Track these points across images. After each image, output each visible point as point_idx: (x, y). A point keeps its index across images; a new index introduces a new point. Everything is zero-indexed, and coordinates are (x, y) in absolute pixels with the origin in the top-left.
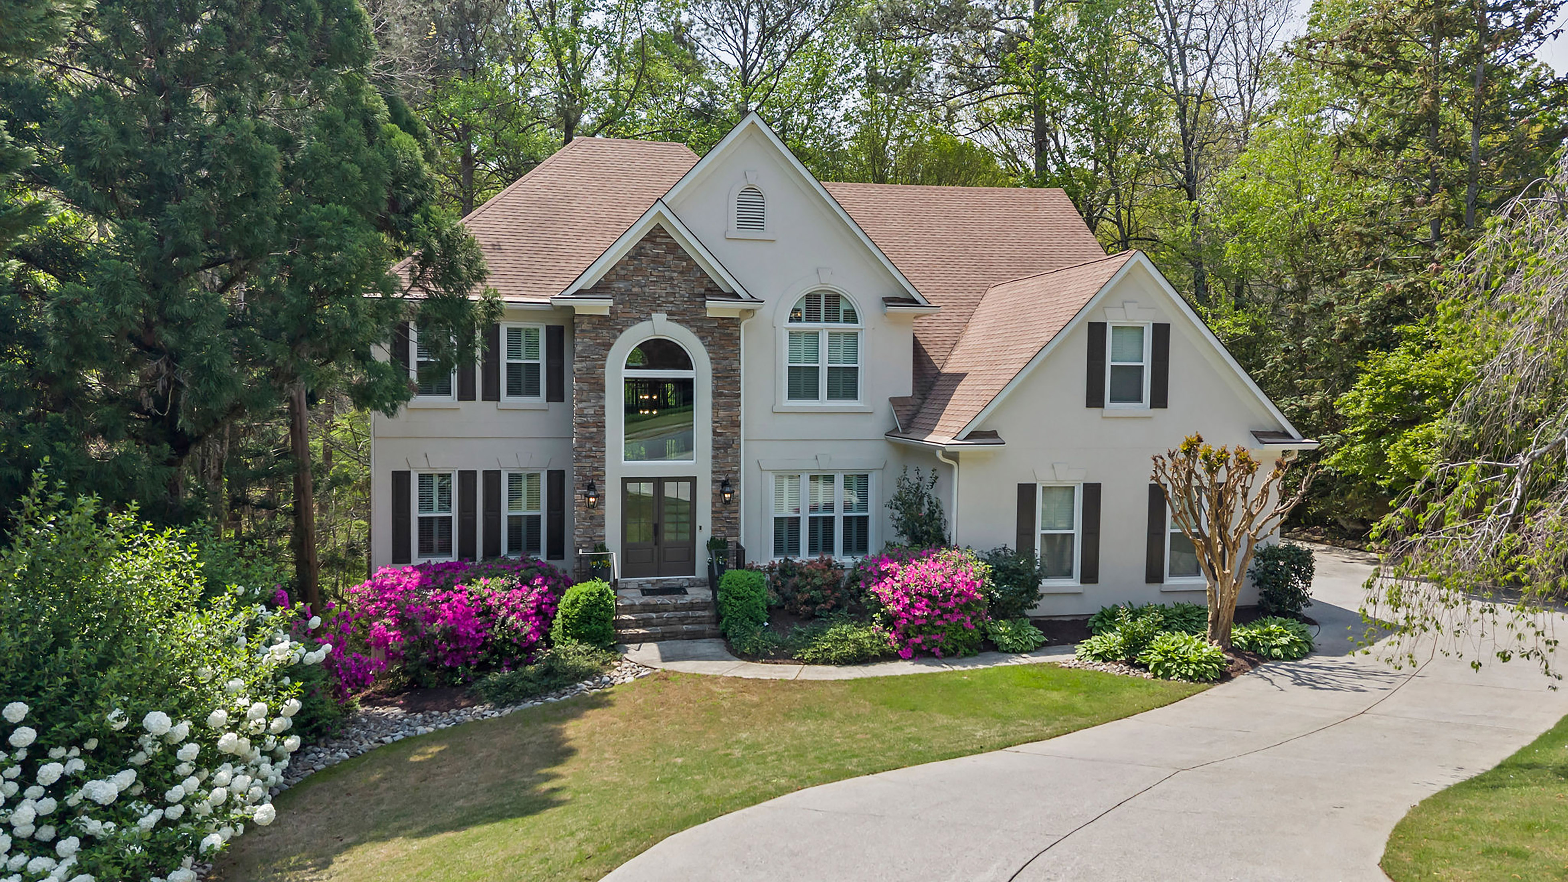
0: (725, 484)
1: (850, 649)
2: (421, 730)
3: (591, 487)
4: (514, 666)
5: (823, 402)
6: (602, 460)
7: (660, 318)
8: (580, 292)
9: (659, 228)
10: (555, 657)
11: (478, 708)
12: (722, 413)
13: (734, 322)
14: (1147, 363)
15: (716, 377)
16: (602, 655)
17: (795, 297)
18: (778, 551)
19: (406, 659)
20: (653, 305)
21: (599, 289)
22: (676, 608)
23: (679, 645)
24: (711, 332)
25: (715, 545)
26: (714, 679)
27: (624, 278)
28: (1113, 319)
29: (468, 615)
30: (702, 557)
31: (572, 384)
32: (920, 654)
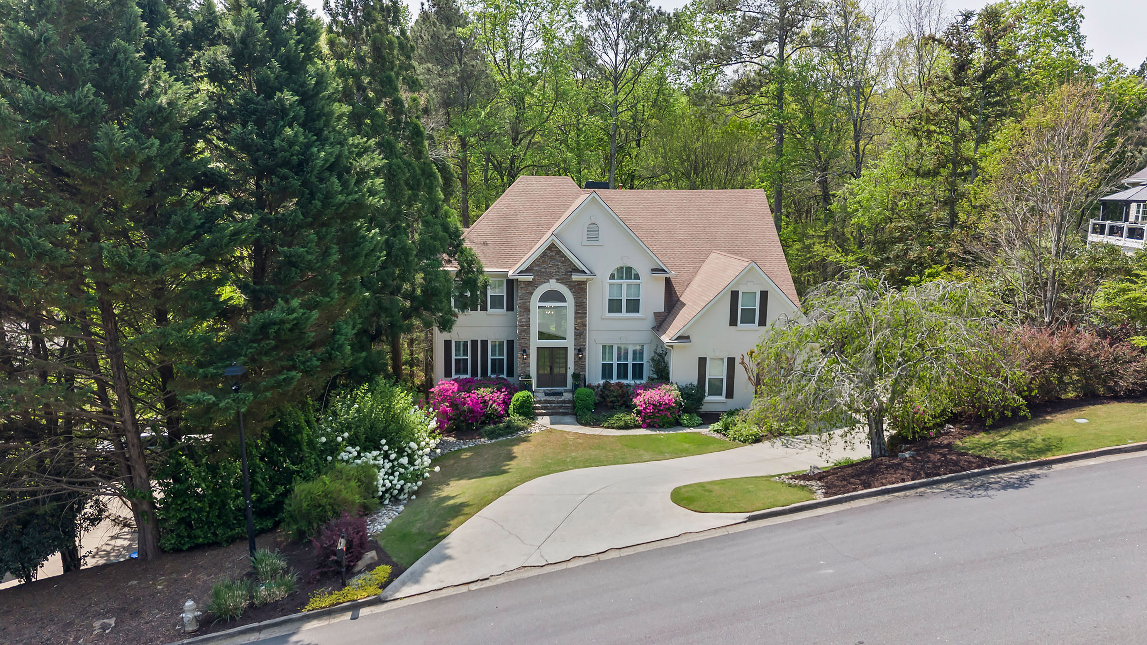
0: (580, 350)
1: (622, 423)
2: (463, 447)
3: (524, 351)
4: (495, 423)
5: (624, 314)
6: (529, 340)
7: (553, 281)
8: (521, 272)
9: (553, 244)
10: (510, 421)
11: (482, 440)
12: (579, 321)
13: (584, 283)
14: (757, 308)
15: (576, 306)
16: (528, 421)
17: (612, 269)
18: (603, 377)
19: (455, 419)
20: (550, 276)
21: (528, 271)
22: (558, 403)
23: (558, 417)
24: (574, 287)
25: (575, 376)
26: (568, 433)
27: (538, 265)
28: (741, 290)
29: (477, 403)
30: (570, 380)
31: (517, 308)
32: (650, 426)
